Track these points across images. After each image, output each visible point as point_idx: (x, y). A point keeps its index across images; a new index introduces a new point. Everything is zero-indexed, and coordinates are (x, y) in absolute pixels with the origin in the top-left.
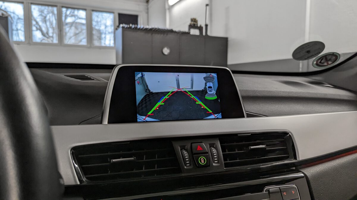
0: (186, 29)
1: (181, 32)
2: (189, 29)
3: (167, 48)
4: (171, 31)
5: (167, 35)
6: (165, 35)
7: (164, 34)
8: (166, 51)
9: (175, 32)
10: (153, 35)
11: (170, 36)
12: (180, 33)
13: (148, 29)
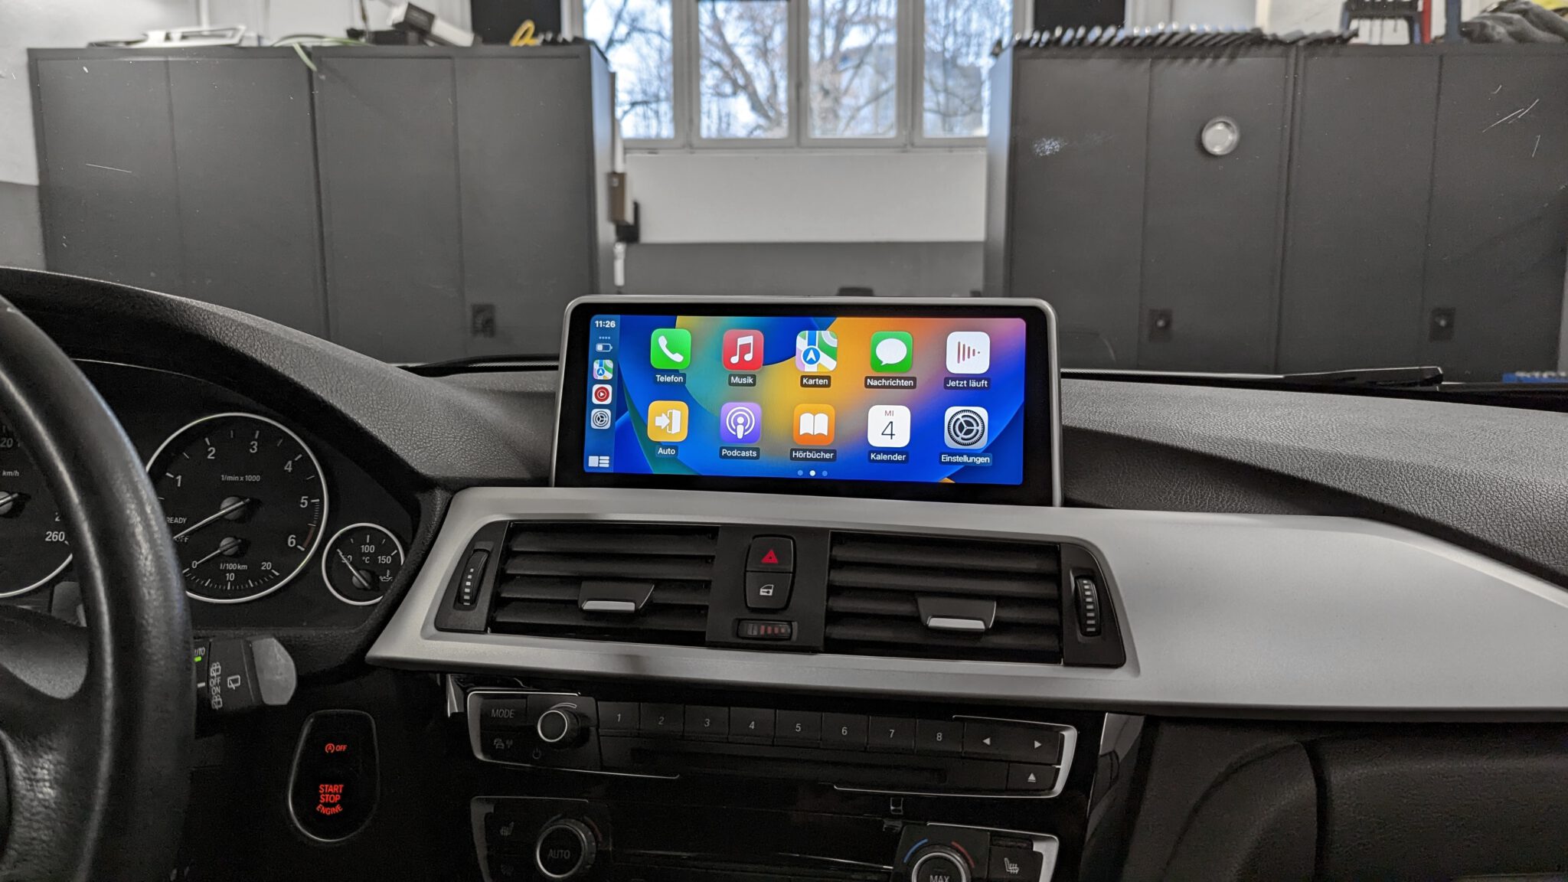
0: (1331, 23)
1: (1304, 38)
2: (1345, 23)
3: (1227, 125)
4: (1256, 40)
5: (1233, 57)
6: (1223, 60)
7: (1217, 57)
8: (1220, 138)
9: (1276, 41)
10: (1163, 64)
11: (1249, 63)
12: (1301, 43)
13: (1137, 42)
